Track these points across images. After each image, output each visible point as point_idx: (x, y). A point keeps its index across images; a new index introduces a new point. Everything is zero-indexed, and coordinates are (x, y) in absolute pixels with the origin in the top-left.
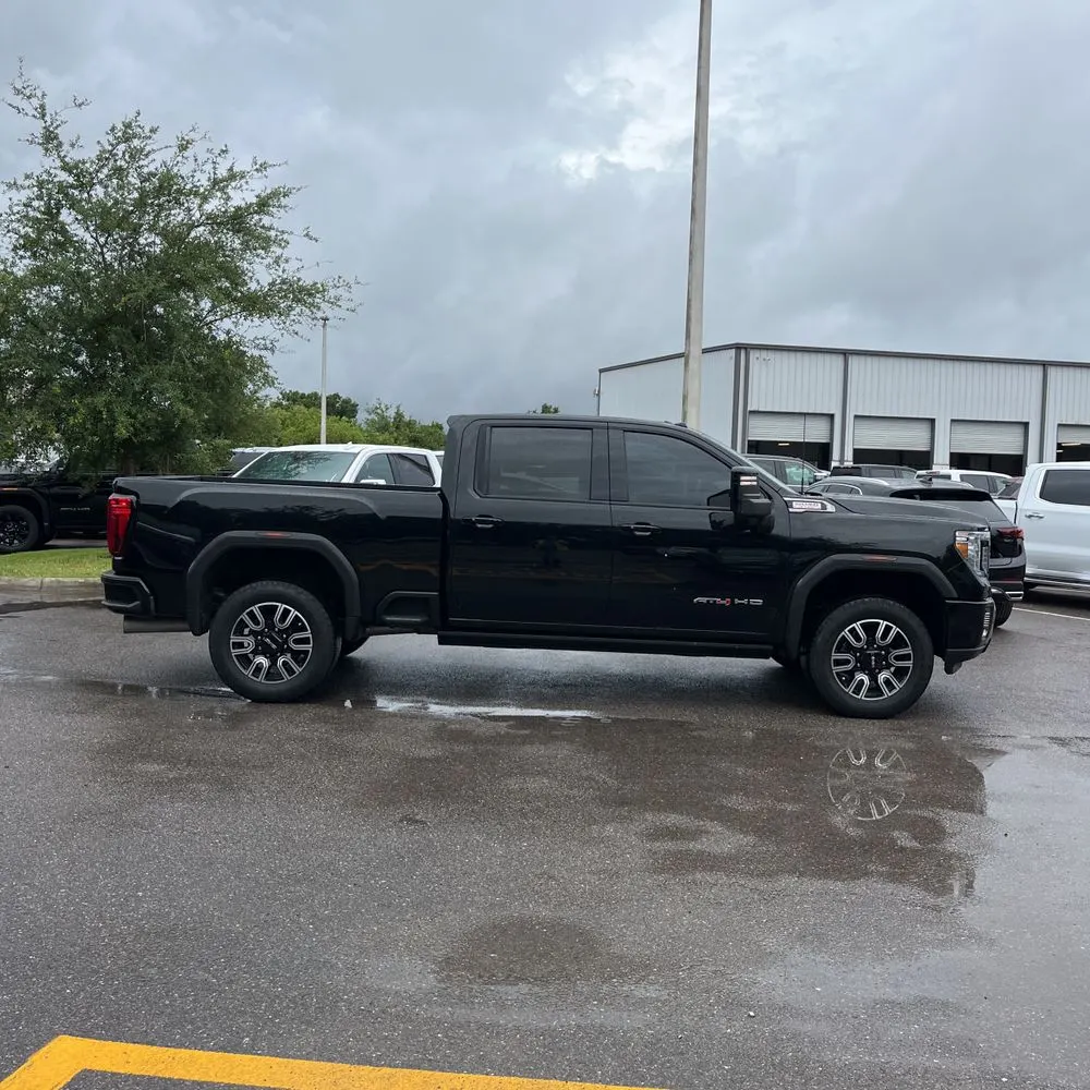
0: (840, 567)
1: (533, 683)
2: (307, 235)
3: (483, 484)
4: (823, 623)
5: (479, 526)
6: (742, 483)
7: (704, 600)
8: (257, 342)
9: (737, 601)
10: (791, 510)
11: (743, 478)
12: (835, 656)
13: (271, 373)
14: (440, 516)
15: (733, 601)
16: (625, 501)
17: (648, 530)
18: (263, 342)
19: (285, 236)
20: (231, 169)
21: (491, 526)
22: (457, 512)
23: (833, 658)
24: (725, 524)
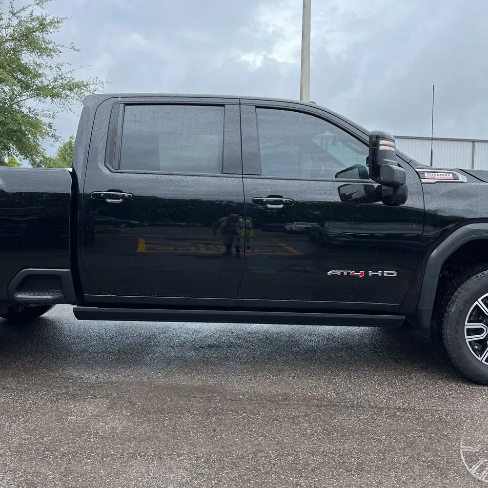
0: (475, 236)
1: (182, 345)
2: (73, 48)
3: (113, 158)
4: (456, 293)
5: (109, 201)
6: (381, 148)
7: (339, 272)
8: (45, 113)
9: (371, 273)
10: (423, 180)
11: (381, 142)
12: (468, 326)
13: (57, 134)
14: (68, 190)
15: (367, 273)
16: (257, 175)
17: (280, 202)
18: (48, 113)
19: (59, 48)
20: (31, 14)
21: (120, 200)
22: (86, 188)
23: (466, 327)
24: (354, 196)
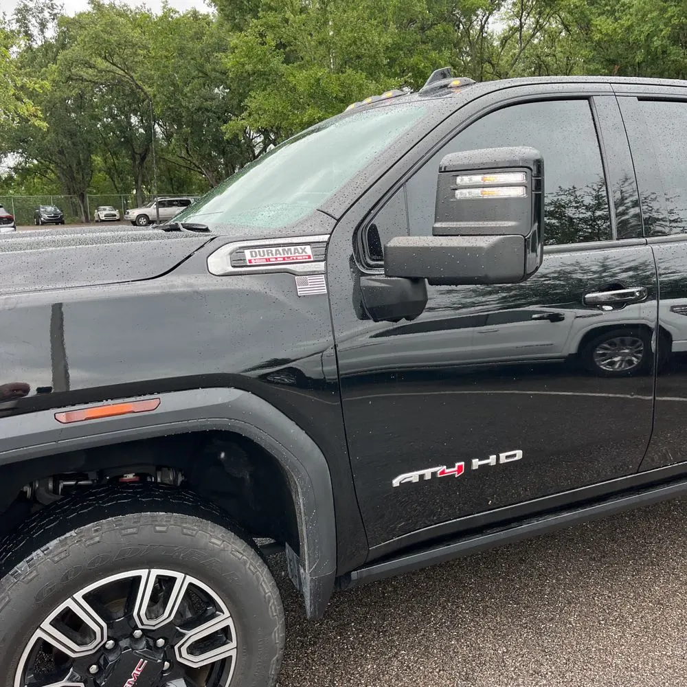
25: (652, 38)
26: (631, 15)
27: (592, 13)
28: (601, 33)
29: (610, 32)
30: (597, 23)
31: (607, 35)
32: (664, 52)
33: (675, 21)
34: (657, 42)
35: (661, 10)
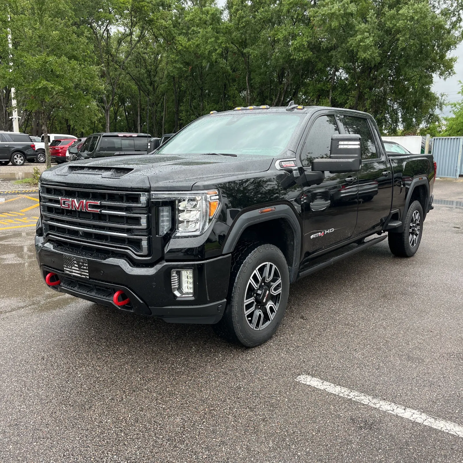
25: (212, 53)
26: (199, 38)
27: (175, 33)
28: (182, 46)
29: (187, 46)
30: (179, 39)
31: (185, 47)
32: (216, 62)
33: (223, 45)
34: (214, 56)
35: (216, 38)
